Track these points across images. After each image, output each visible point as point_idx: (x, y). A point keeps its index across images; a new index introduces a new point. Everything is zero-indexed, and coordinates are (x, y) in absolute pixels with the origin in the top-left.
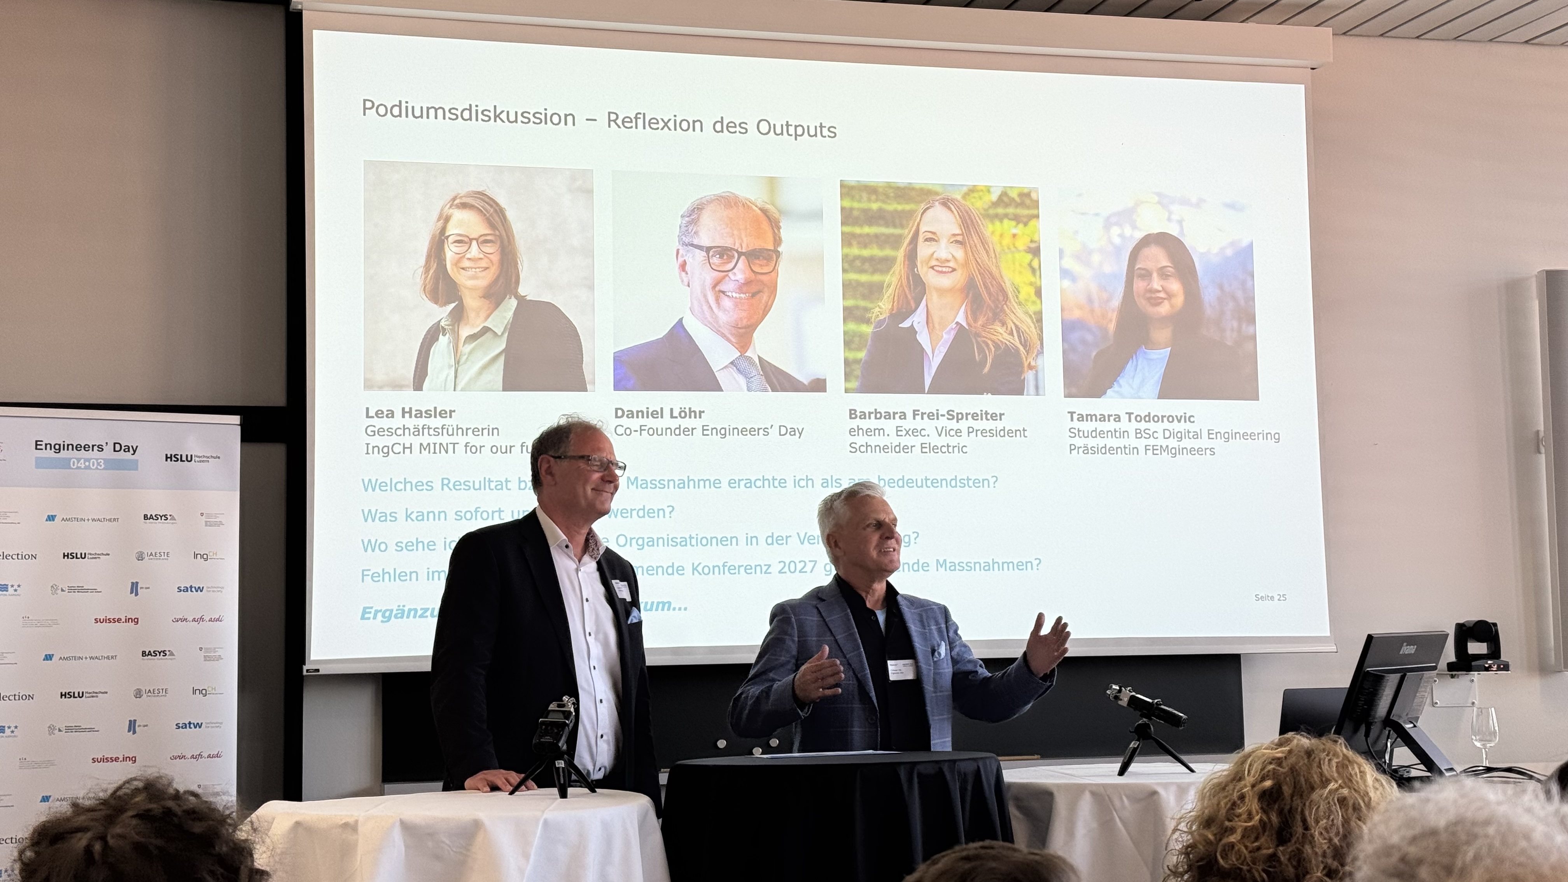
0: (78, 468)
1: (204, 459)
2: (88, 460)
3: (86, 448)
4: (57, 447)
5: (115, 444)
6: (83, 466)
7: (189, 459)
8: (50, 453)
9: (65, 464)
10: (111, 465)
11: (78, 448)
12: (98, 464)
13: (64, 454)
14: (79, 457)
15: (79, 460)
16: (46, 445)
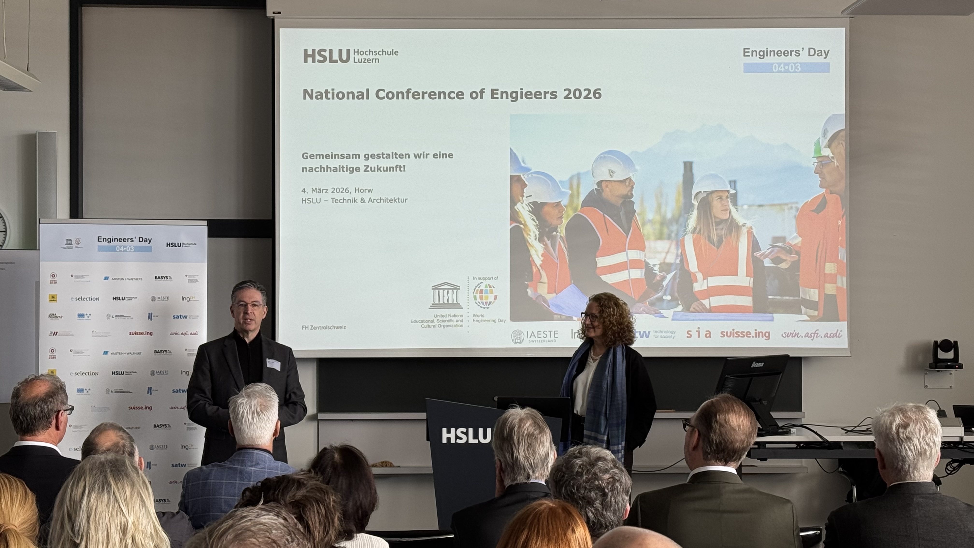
0: (120, 251)
1: (188, 245)
2: (125, 247)
3: (124, 240)
4: (109, 240)
5: (139, 238)
6: (123, 250)
7: (179, 245)
8: (105, 243)
9: (113, 249)
10: (138, 249)
11: (120, 240)
12: (131, 249)
13: (113, 244)
14: (121, 245)
15: (120, 247)
16: (103, 239)
